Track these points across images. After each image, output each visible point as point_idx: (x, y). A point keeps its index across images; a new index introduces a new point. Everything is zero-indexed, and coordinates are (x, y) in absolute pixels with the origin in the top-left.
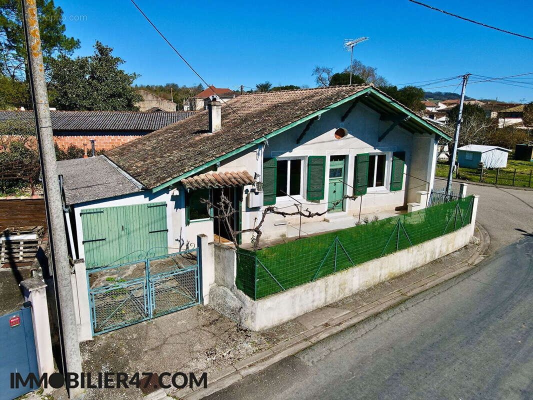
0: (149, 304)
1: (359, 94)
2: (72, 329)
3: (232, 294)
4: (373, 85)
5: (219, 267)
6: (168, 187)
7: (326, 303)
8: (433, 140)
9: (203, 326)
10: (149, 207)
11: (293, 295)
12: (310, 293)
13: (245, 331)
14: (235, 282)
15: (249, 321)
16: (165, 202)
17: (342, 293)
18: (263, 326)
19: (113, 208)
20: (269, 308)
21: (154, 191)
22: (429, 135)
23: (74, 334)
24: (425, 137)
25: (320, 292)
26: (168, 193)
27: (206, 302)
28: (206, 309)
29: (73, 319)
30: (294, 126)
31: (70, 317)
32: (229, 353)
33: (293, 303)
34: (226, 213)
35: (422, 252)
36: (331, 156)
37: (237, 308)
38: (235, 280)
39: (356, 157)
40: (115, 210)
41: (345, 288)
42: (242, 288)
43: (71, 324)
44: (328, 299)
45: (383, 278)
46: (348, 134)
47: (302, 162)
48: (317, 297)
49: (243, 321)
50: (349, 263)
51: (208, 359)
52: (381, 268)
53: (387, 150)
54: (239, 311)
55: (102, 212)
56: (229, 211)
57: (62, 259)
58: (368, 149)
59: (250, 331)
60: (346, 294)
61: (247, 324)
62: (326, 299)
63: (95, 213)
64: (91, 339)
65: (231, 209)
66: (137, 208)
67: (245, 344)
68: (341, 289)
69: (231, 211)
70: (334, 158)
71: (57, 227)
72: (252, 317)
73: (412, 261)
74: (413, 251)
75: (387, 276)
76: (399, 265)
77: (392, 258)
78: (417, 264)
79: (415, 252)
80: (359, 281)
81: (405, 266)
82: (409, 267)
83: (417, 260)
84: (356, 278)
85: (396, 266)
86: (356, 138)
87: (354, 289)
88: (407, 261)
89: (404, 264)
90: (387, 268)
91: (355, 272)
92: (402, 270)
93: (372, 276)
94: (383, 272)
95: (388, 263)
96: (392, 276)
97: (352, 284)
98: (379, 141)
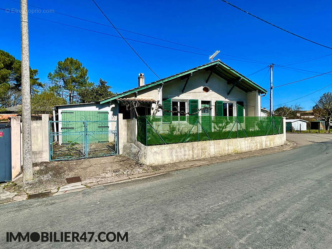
0: (86, 148)
1: (213, 64)
2: (28, 137)
3: (134, 145)
4: (220, 60)
5: (129, 133)
6: (109, 102)
7: (193, 158)
8: (257, 93)
9: (116, 162)
10: (98, 113)
11: (171, 147)
12: (182, 149)
13: (140, 164)
14: (136, 138)
15: (143, 159)
16: (108, 111)
17: (203, 155)
18: (151, 163)
19: (79, 111)
20: (155, 152)
21: (101, 103)
22: (255, 91)
23: (29, 140)
24: (253, 93)
25: (189, 150)
26: (109, 107)
27: (121, 153)
28: (120, 156)
29: (29, 130)
30: (178, 77)
31: (28, 129)
32: (128, 172)
33: (171, 153)
34: (135, 106)
35: (254, 142)
36: (202, 101)
37: (137, 152)
38: (136, 136)
39: (215, 102)
40: (80, 112)
41: (205, 152)
42: (140, 140)
43: (28, 134)
44: (195, 156)
45: (230, 152)
46: (210, 91)
47: (186, 103)
48: (187, 153)
49: (140, 159)
50: (207, 137)
51: (114, 174)
52: (228, 145)
53: (233, 100)
54: (138, 154)
55: (73, 113)
56: (137, 105)
57: (26, 94)
58: (222, 99)
59: (144, 165)
60: (206, 156)
61: (142, 160)
62: (193, 156)
63: (69, 113)
64: (48, 161)
65: (138, 103)
66: (92, 112)
67: (139, 169)
68: (203, 152)
69: (138, 105)
70: (203, 102)
71: (25, 75)
72: (145, 156)
73: (248, 146)
74: (248, 140)
75: (232, 151)
76: (240, 146)
77: (235, 141)
78: (252, 149)
79: (249, 141)
80: (215, 150)
81: (244, 148)
82: (246, 149)
83: (251, 146)
84: (212, 147)
85: (238, 146)
86: (214, 92)
87: (211, 154)
88: (245, 145)
89: (243, 146)
90: (232, 146)
91: (211, 143)
92: (242, 150)
93: (223, 149)
94: (230, 148)
95: (233, 143)
96: (236, 152)
97: (210, 151)
98: (228, 95)
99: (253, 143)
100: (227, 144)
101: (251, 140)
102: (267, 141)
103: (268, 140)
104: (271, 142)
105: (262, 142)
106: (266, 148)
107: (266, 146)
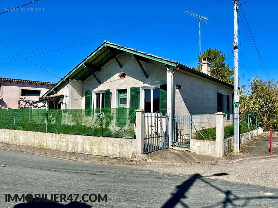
12: (4, 134)
17: (15, 141)
25: (7, 135)
41: (17, 139)
44: (10, 141)
46: (127, 76)
48: (6, 137)
58: (139, 84)
60: (17, 143)
68: (15, 139)
73: (56, 144)
74: (56, 137)
75: (38, 145)
76: (46, 142)
77: (41, 135)
78: (61, 148)
79: (58, 138)
80: (23, 139)
81: (50, 144)
82: (53, 146)
83: (60, 144)
84: (21, 137)
85: (44, 141)
86: (130, 77)
87: (20, 142)
88: (52, 142)
89: (50, 143)
90: (38, 139)
91: (21, 133)
92: (48, 146)
93: (30, 140)
94: (36, 141)
95: (38, 137)
96: (42, 147)
97: (19, 139)
98: (147, 78)
99: (63, 142)
100: (34, 137)
101: (60, 138)
102: (86, 144)
103: (87, 142)
104: (94, 147)
105: (76, 143)
106: (82, 153)
107: (84, 150)
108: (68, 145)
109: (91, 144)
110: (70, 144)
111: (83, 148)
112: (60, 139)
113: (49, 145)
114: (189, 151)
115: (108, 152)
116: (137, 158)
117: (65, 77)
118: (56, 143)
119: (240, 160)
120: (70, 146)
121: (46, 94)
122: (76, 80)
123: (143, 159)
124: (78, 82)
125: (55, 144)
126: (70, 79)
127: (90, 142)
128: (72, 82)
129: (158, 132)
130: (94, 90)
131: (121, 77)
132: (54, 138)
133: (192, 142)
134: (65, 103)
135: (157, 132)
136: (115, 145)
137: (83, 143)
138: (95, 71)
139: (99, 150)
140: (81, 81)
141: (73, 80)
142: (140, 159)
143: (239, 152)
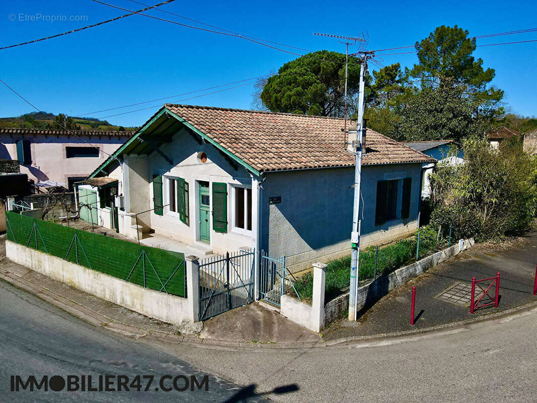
1: (158, 115)
46: (208, 159)
58: (226, 178)
74: (89, 274)
75: (68, 281)
76: (77, 278)
78: (96, 292)
79: (91, 277)
80: (49, 268)
82: (87, 287)
83: (94, 285)
85: (75, 277)
86: (214, 164)
88: (85, 280)
89: (82, 281)
90: (68, 272)
92: (81, 286)
93: (58, 271)
94: (65, 273)
95: (68, 268)
96: (73, 285)
98: (237, 170)
99: (98, 284)
100: (62, 268)
101: (95, 277)
102: (126, 294)
103: (127, 292)
104: (135, 301)
105: (114, 290)
106: (122, 305)
107: (124, 302)
108: (104, 291)
109: (133, 296)
110: (107, 290)
111: (123, 299)
112: (94, 279)
113: (82, 284)
114: (279, 313)
115: (152, 311)
116: (186, 331)
117: (115, 153)
118: (90, 283)
119: (342, 341)
120: (107, 292)
121: (93, 174)
122: (136, 155)
123: (196, 332)
124: (141, 158)
125: (88, 285)
126: (125, 156)
127: (130, 292)
128: (129, 160)
129: (230, 282)
130: (165, 174)
131: (202, 159)
132: (87, 276)
133: (284, 299)
134: (121, 195)
135: (226, 284)
136: (160, 303)
137: (122, 292)
138: (159, 145)
139: (142, 306)
140: (146, 155)
141: (132, 155)
142: (190, 331)
143: (355, 320)
